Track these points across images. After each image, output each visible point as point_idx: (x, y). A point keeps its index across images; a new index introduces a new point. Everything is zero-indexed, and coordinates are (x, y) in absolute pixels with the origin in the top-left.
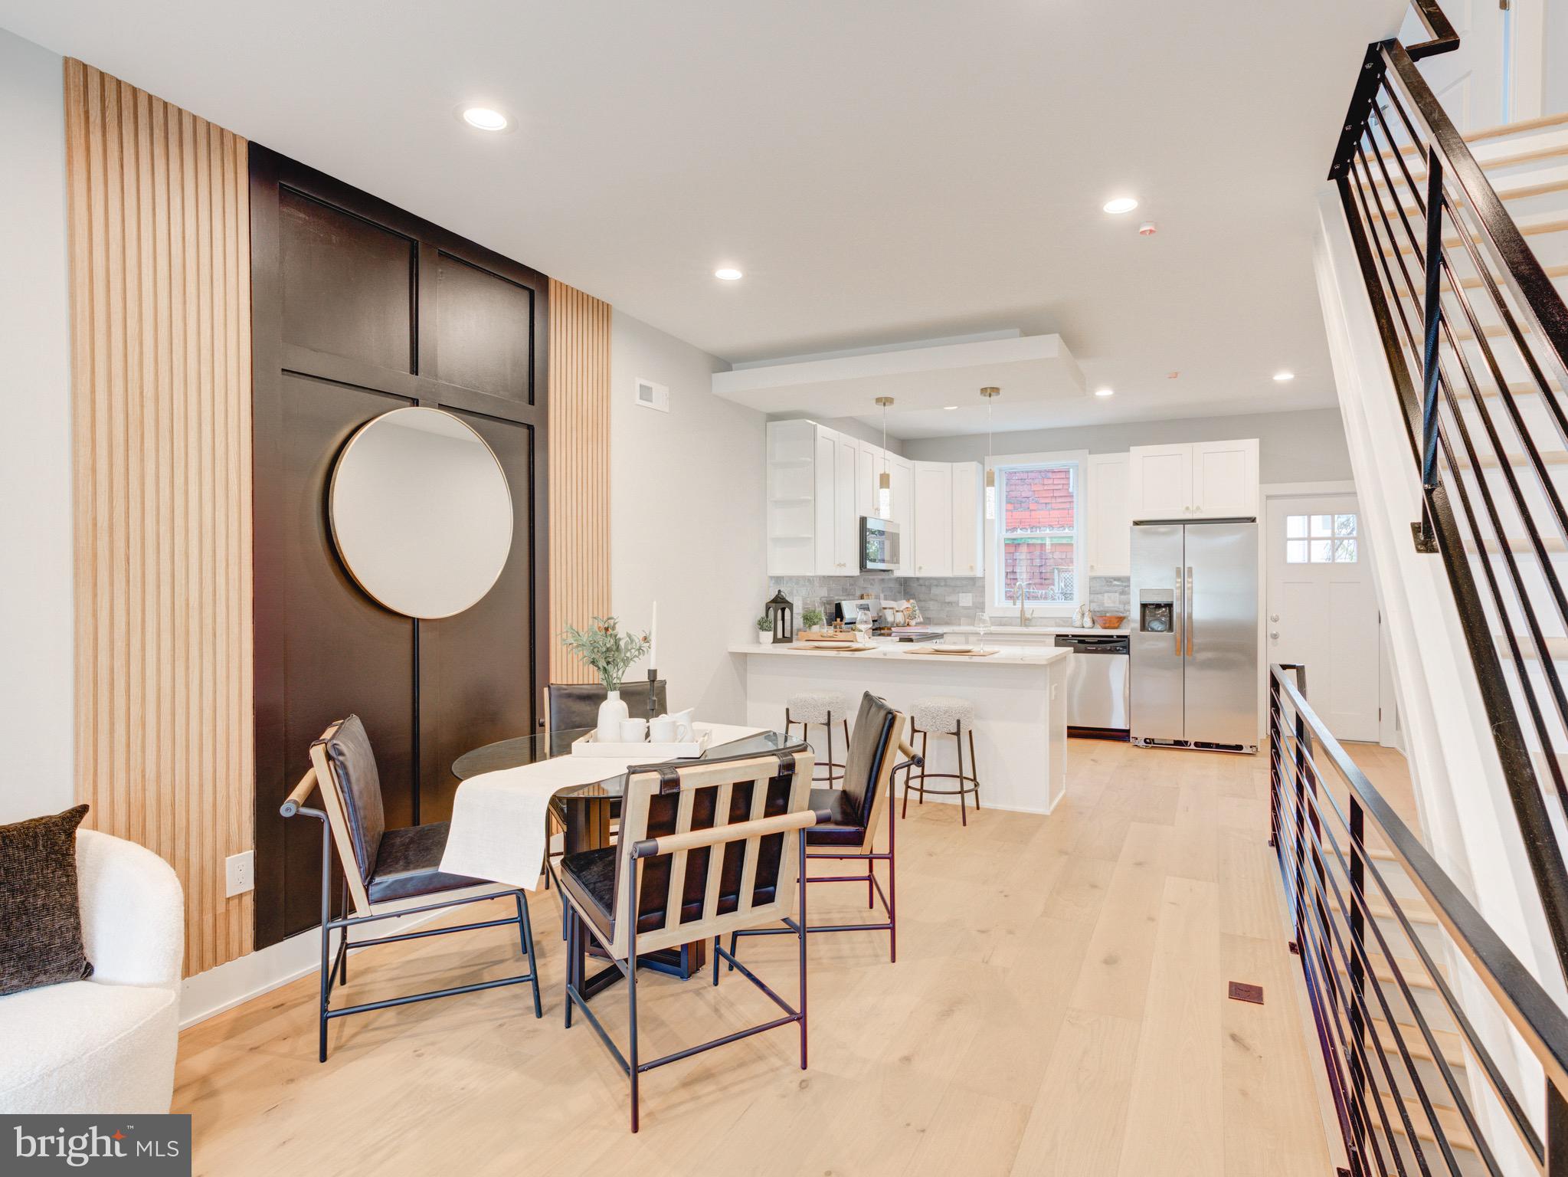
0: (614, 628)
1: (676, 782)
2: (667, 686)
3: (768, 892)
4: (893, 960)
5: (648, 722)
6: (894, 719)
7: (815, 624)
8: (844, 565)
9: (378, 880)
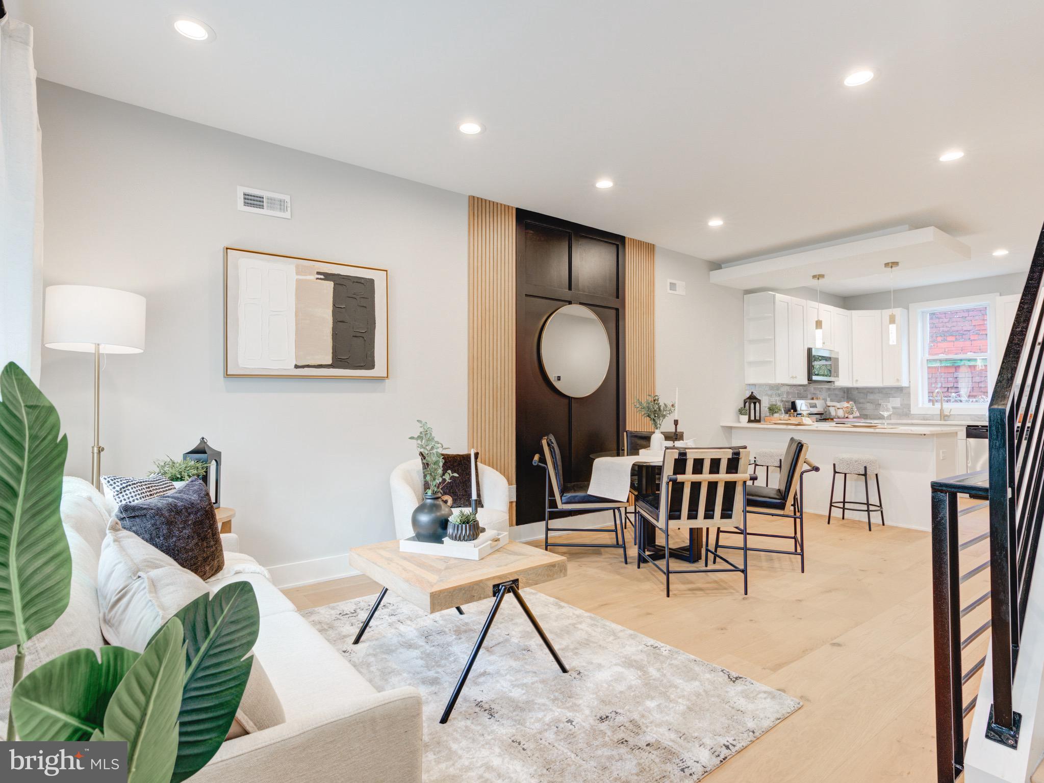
0: (658, 401)
1: (685, 454)
2: (684, 435)
3: (729, 514)
4: (803, 571)
5: (674, 443)
6: (802, 446)
7: (776, 413)
8: (796, 377)
9: (565, 495)
